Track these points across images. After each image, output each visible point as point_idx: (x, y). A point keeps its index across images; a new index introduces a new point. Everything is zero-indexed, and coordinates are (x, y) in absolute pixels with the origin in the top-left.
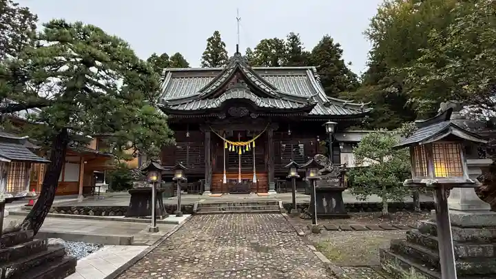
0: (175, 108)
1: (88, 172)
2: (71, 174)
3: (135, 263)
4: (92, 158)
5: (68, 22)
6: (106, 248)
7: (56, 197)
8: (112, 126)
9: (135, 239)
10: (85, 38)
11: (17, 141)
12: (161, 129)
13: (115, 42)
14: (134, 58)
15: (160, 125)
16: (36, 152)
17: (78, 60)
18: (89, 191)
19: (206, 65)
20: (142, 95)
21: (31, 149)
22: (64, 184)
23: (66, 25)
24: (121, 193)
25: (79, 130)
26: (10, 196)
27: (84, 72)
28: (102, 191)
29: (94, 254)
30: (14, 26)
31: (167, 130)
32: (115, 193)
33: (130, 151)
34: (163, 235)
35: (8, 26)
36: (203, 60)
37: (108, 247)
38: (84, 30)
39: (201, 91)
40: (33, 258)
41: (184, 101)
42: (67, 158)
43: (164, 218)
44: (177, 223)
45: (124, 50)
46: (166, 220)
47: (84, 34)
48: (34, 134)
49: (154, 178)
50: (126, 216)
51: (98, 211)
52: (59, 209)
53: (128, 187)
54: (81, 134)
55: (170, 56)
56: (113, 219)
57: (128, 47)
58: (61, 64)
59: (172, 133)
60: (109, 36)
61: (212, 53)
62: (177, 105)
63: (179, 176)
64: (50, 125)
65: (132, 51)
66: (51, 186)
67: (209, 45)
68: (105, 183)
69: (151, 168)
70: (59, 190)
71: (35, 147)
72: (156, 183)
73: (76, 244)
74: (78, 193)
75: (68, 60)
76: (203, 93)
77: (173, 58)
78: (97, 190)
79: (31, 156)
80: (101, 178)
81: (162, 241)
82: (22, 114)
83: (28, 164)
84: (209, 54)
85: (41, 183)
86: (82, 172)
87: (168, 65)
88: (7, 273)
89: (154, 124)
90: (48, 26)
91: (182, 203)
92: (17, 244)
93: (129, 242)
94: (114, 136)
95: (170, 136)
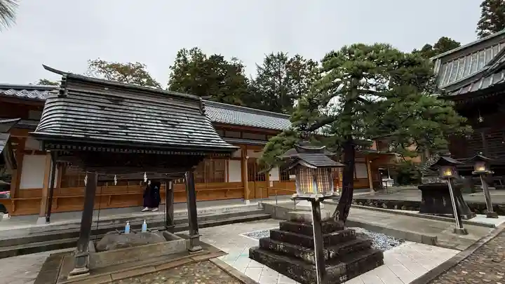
0: (456, 93)
1: (374, 170)
2: (361, 172)
3: (448, 270)
4: (375, 158)
5: (336, 51)
6: (408, 243)
7: (354, 190)
8: (390, 126)
9: (438, 240)
10: (351, 57)
11: (318, 151)
12: (450, 118)
13: (377, 48)
14: (399, 54)
15: (446, 113)
16: (333, 158)
17: (349, 77)
18: (378, 186)
19: (486, 35)
20: (415, 88)
21: (329, 156)
22: (357, 180)
23: (335, 54)
24: (408, 187)
25: (360, 135)
26: (322, 196)
27: (355, 84)
28: (389, 185)
29: (397, 248)
30: (306, 75)
31: (456, 117)
32: (402, 187)
33: (413, 148)
34: (477, 240)
35: (304, 76)
36: (480, 31)
37: (410, 243)
38: (349, 51)
39: (490, 64)
40: (347, 245)
41: (466, 82)
42: (355, 160)
43: (469, 217)
44: (492, 226)
45: (387, 51)
46: (473, 220)
47: (350, 55)
48: (329, 144)
49: (449, 173)
50: (421, 212)
51: (391, 205)
52: (358, 201)
53: (415, 182)
54: (363, 138)
55: (433, 45)
56: (407, 214)
57: (390, 48)
58: (338, 84)
59: (465, 119)
60: (370, 47)
61: (492, 17)
62: (459, 89)
63: (482, 169)
64: (340, 135)
65: (395, 50)
66: (349, 183)
67: (484, 10)
68: (390, 178)
69: (442, 163)
70: (355, 185)
71: (332, 154)
72: (451, 179)
73: (378, 235)
74: (369, 187)
75: (342, 79)
76: (496, 65)
77: (437, 46)
78: (384, 184)
79: (330, 162)
80: (386, 175)
81: (477, 247)
82: (320, 131)
83: (329, 168)
84: (489, 21)
85: (341, 180)
86: (369, 170)
87: (433, 54)
88: (331, 254)
89: (437, 114)
90: (324, 61)
91: (493, 201)
92: (334, 231)
93: (433, 242)
94: (395, 135)
95: (463, 124)
